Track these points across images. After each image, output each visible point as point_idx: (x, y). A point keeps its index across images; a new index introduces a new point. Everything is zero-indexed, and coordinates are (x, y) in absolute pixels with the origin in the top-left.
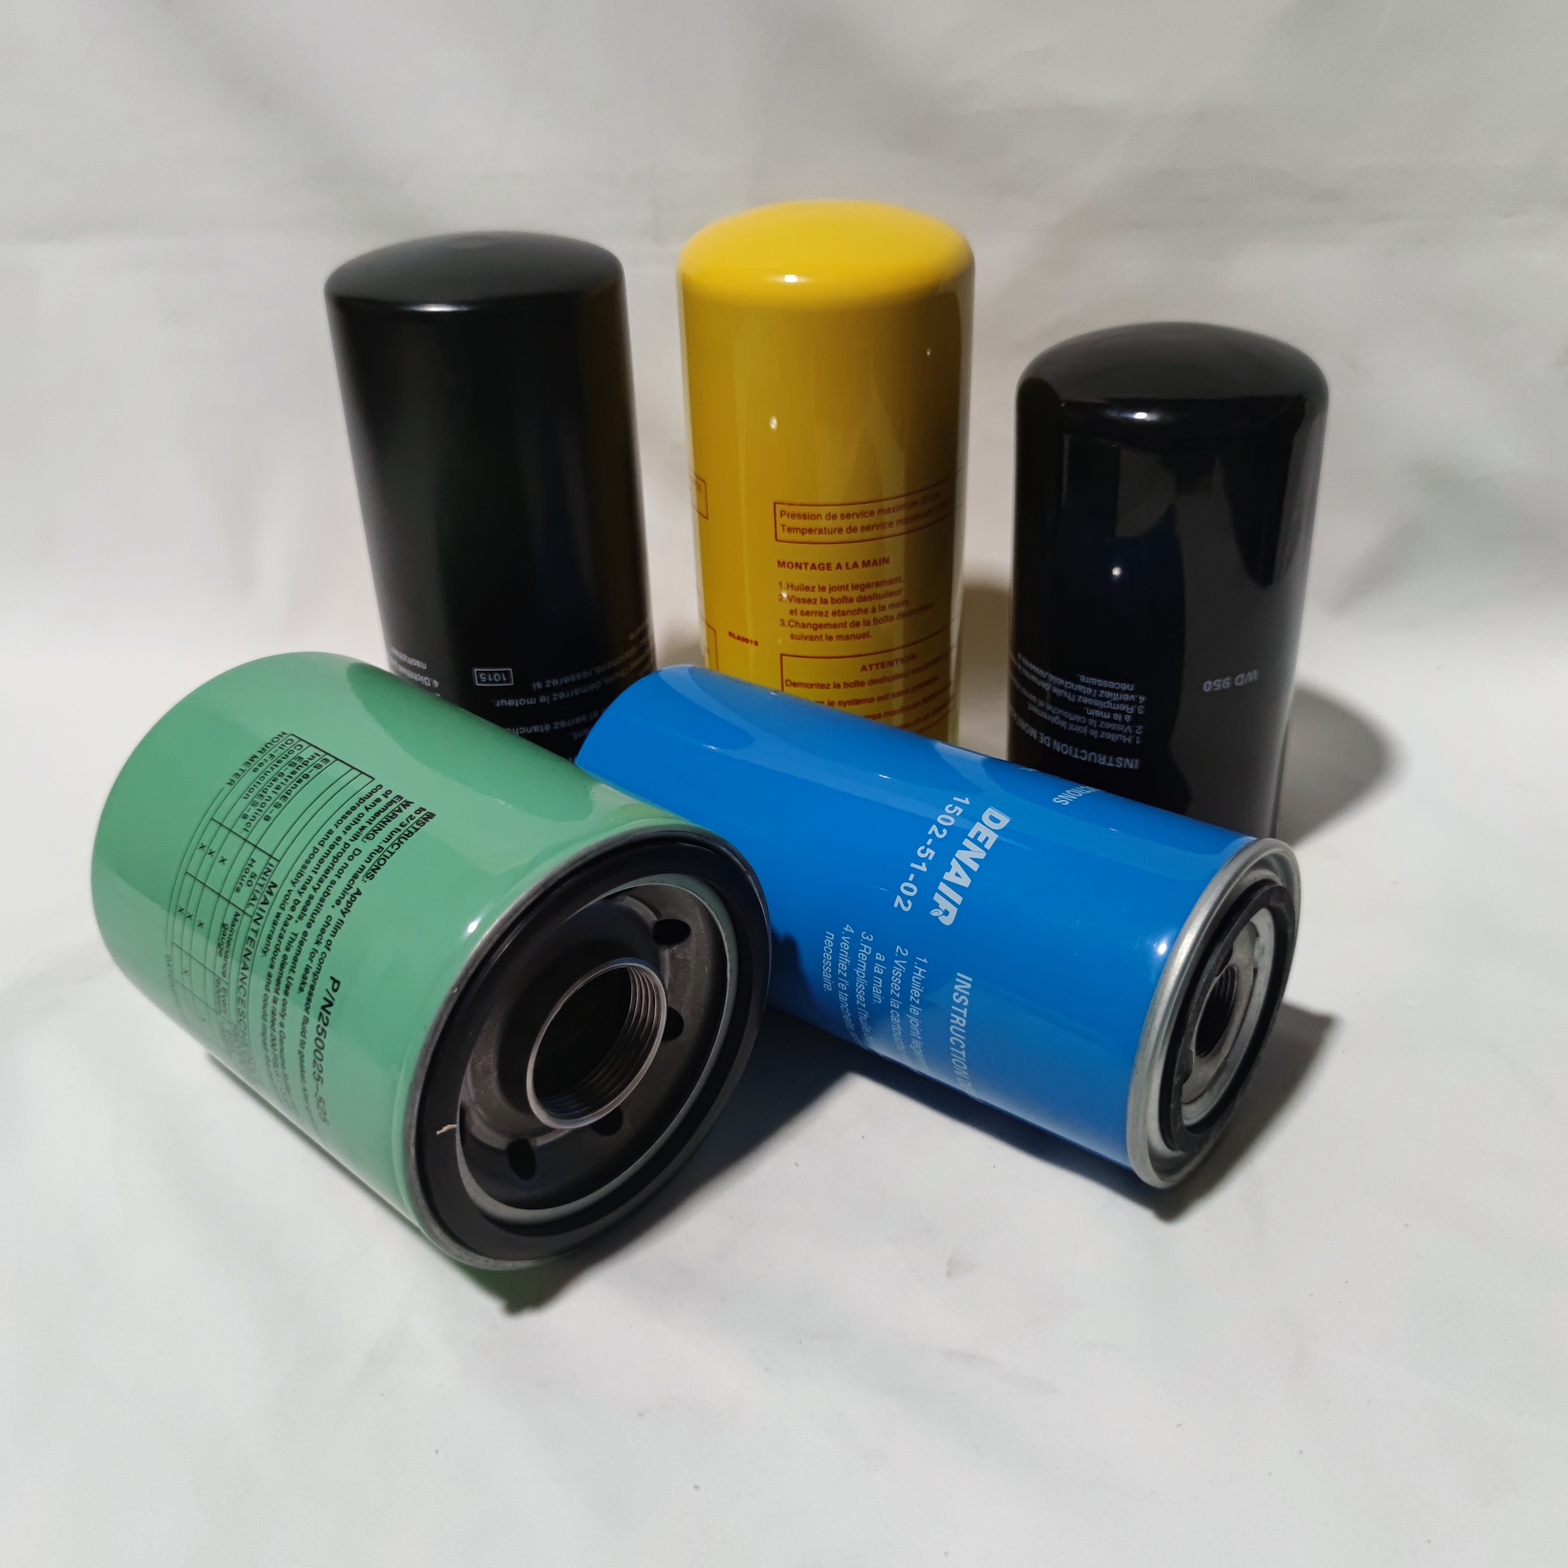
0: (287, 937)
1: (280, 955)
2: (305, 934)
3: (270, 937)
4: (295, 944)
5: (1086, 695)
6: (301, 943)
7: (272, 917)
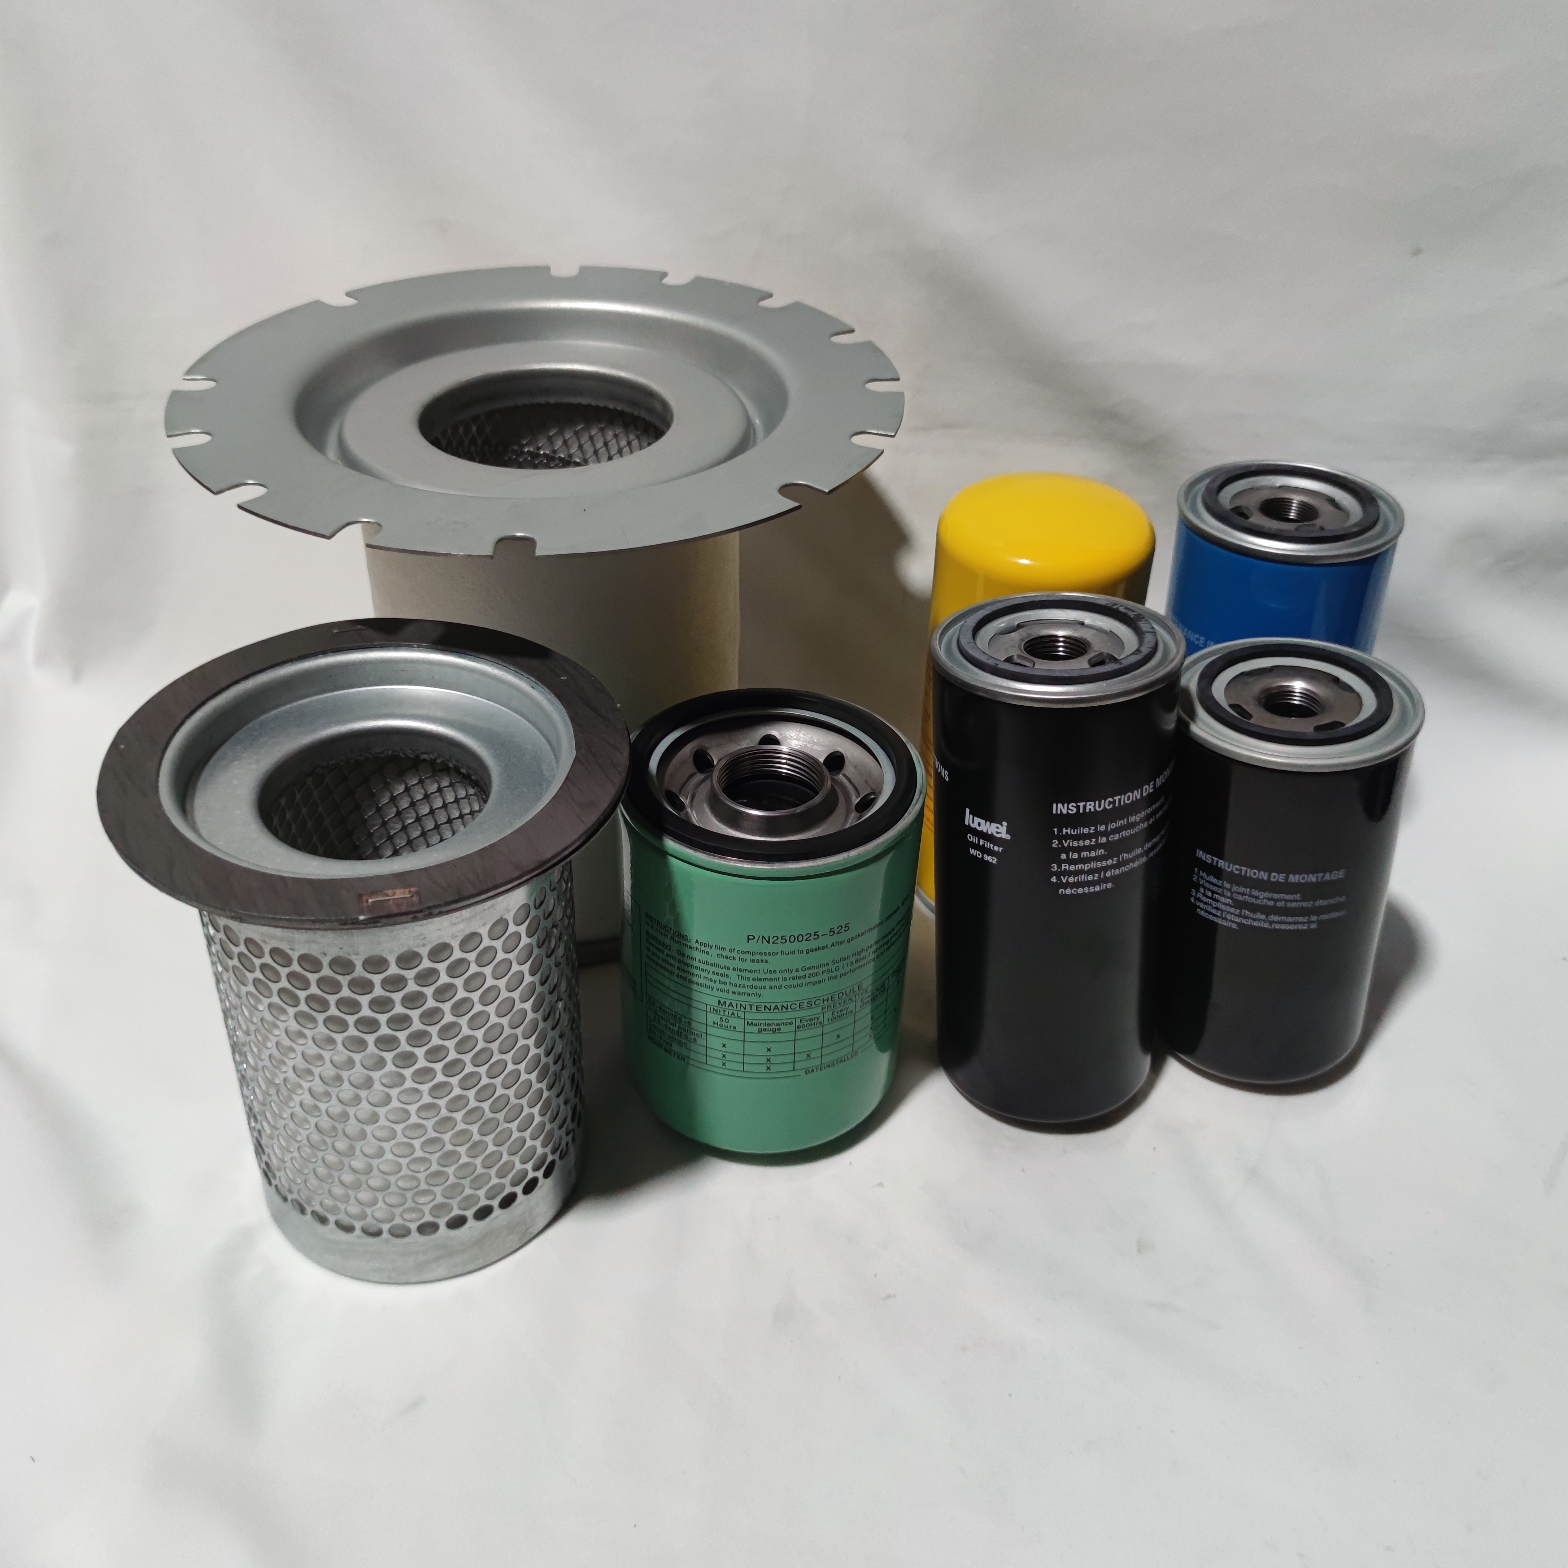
0: (743, 982)
1: (756, 983)
2: (734, 969)
3: (749, 995)
4: (744, 974)
5: (1232, 914)
6: (740, 970)
7: (736, 997)
